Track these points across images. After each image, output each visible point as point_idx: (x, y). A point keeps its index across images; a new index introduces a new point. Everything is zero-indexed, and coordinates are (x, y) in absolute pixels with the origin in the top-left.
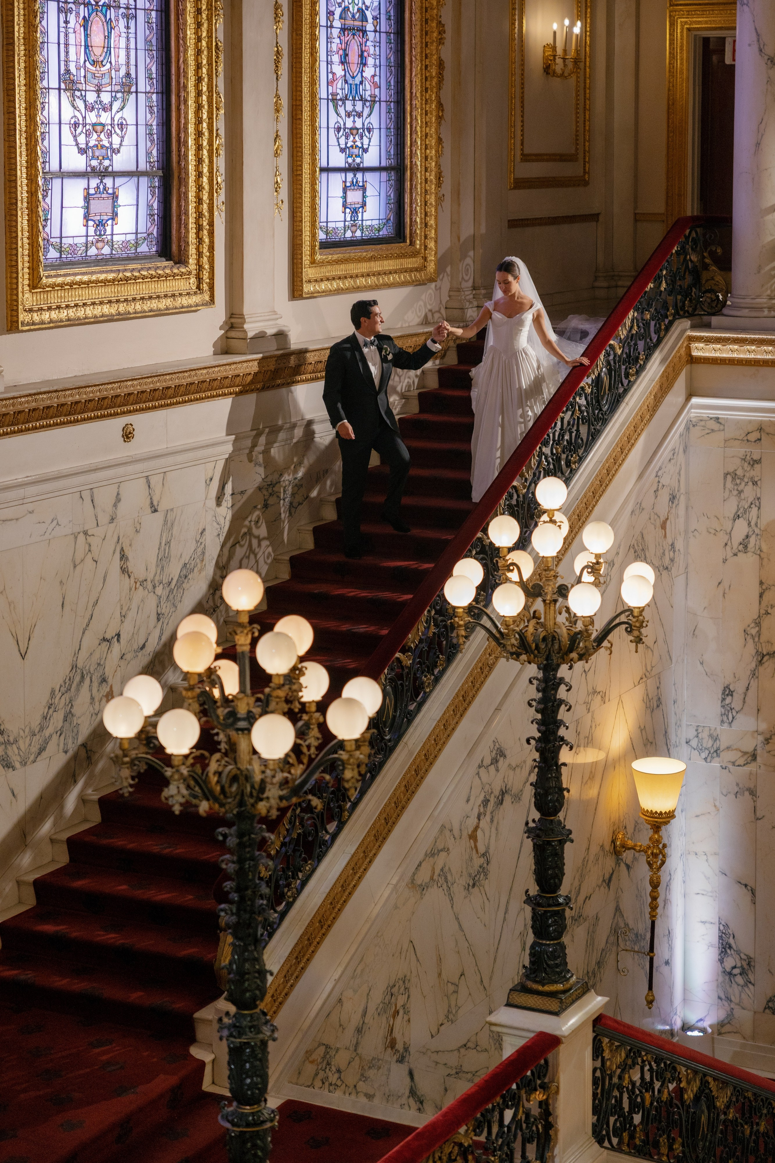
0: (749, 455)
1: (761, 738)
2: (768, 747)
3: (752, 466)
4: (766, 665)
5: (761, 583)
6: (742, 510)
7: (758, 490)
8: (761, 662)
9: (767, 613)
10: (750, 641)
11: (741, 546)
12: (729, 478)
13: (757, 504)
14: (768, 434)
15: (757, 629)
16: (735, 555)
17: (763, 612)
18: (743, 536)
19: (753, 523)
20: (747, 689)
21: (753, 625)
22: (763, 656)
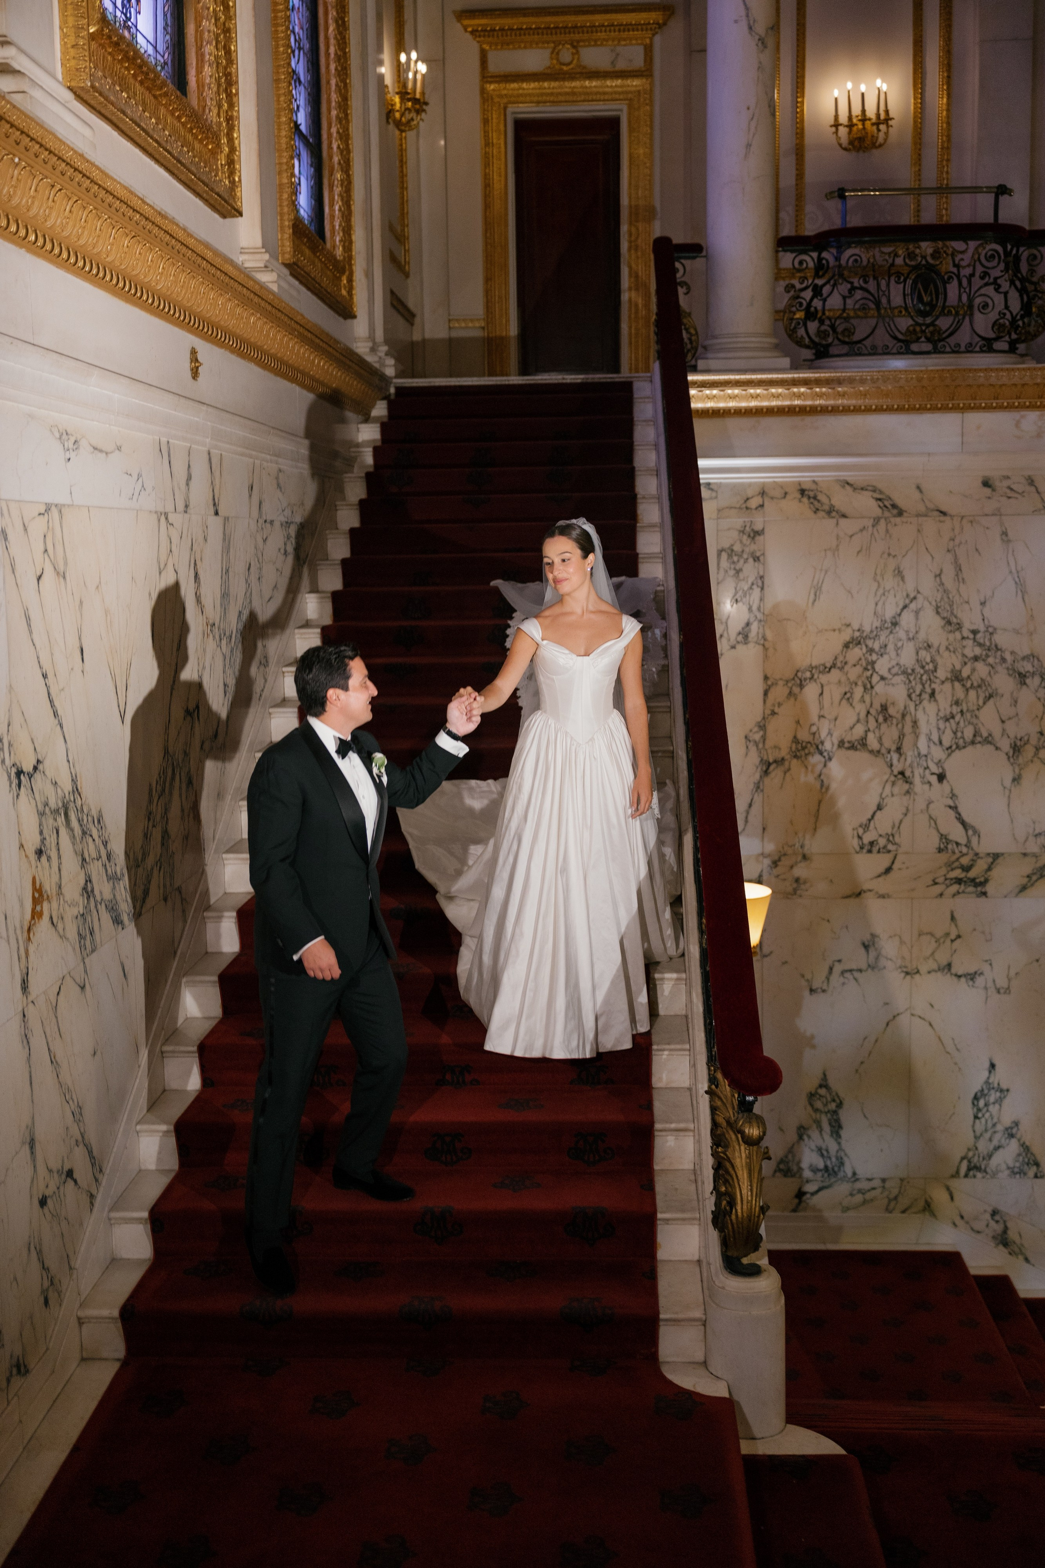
0: (748, 525)
1: (767, 862)
2: (775, 871)
3: (753, 538)
4: (773, 775)
5: (766, 678)
6: (740, 593)
7: (761, 567)
8: (766, 773)
9: (773, 713)
10: (753, 749)
11: (740, 638)
12: (724, 556)
13: (760, 584)
14: (772, 498)
15: (761, 733)
16: (733, 647)
17: (768, 712)
18: (743, 624)
19: (755, 608)
20: (750, 805)
21: (756, 729)
22: (769, 764)
